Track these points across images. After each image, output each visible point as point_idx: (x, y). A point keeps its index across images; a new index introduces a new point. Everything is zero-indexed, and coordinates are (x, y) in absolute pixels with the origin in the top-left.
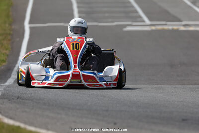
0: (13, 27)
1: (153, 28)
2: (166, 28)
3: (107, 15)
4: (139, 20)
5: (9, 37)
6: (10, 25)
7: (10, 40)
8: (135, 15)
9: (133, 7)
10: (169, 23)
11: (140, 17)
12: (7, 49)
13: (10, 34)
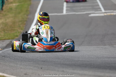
0: (29, 17)
1: (105, 14)
2: (112, 14)
3: (82, 8)
4: (99, 10)
5: (25, 22)
6: (27, 15)
7: (25, 24)
8: (97, 7)
9: (97, 3)
10: (115, 11)
11: (100, 8)
12: (21, 29)
13: (26, 21)
